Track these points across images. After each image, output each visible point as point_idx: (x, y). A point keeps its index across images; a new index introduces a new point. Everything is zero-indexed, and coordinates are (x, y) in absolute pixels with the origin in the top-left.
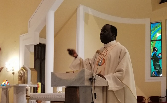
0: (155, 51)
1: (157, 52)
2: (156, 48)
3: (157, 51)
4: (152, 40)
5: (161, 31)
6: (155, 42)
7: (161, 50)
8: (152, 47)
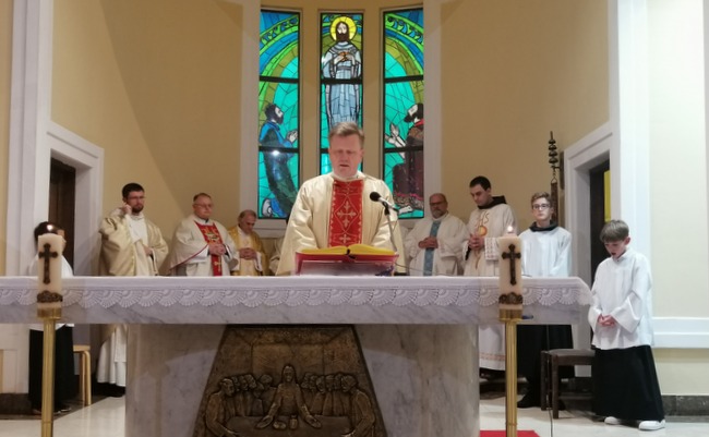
0: (273, 121)
2: (277, 110)
3: (280, 121)
4: (264, 74)
5: (295, 47)
6: (273, 84)
7: (296, 119)
8: (261, 103)
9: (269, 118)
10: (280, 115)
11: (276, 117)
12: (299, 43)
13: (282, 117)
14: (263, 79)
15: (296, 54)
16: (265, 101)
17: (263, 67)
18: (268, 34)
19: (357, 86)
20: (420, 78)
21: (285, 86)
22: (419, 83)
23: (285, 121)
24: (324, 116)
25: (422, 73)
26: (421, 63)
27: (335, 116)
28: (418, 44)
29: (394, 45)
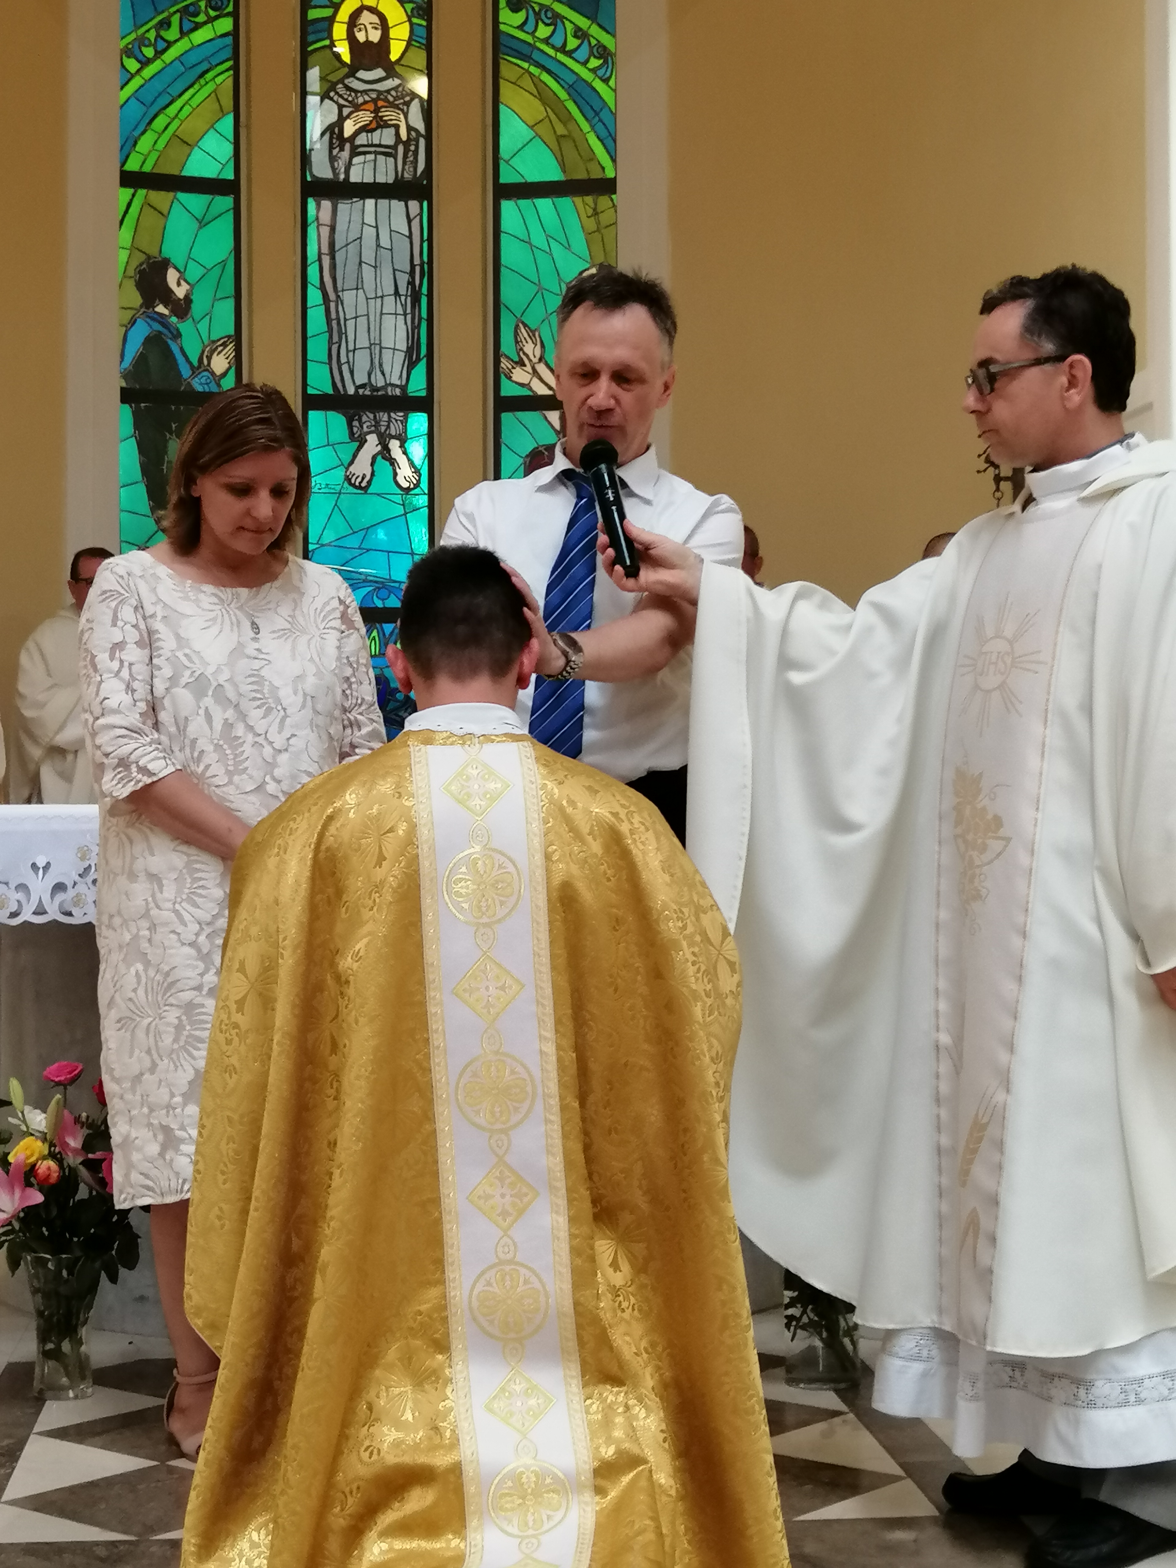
0: (161, 309)
1: (185, 327)
2: (172, 277)
3: (182, 308)
4: (133, 165)
5: (225, 80)
6: (159, 198)
7: (230, 304)
8: (123, 256)
9: (148, 303)
10: (180, 292)
11: (167, 296)
12: (236, 68)
13: (188, 299)
14: (129, 180)
15: (228, 102)
16: (134, 248)
17: (129, 144)
18: (142, 41)
19: (414, 205)
20: (608, 186)
21: (195, 202)
22: (604, 201)
23: (197, 309)
24: (314, 296)
25: (610, 174)
26: (610, 141)
27: (348, 297)
28: (598, 85)
29: (527, 83)
